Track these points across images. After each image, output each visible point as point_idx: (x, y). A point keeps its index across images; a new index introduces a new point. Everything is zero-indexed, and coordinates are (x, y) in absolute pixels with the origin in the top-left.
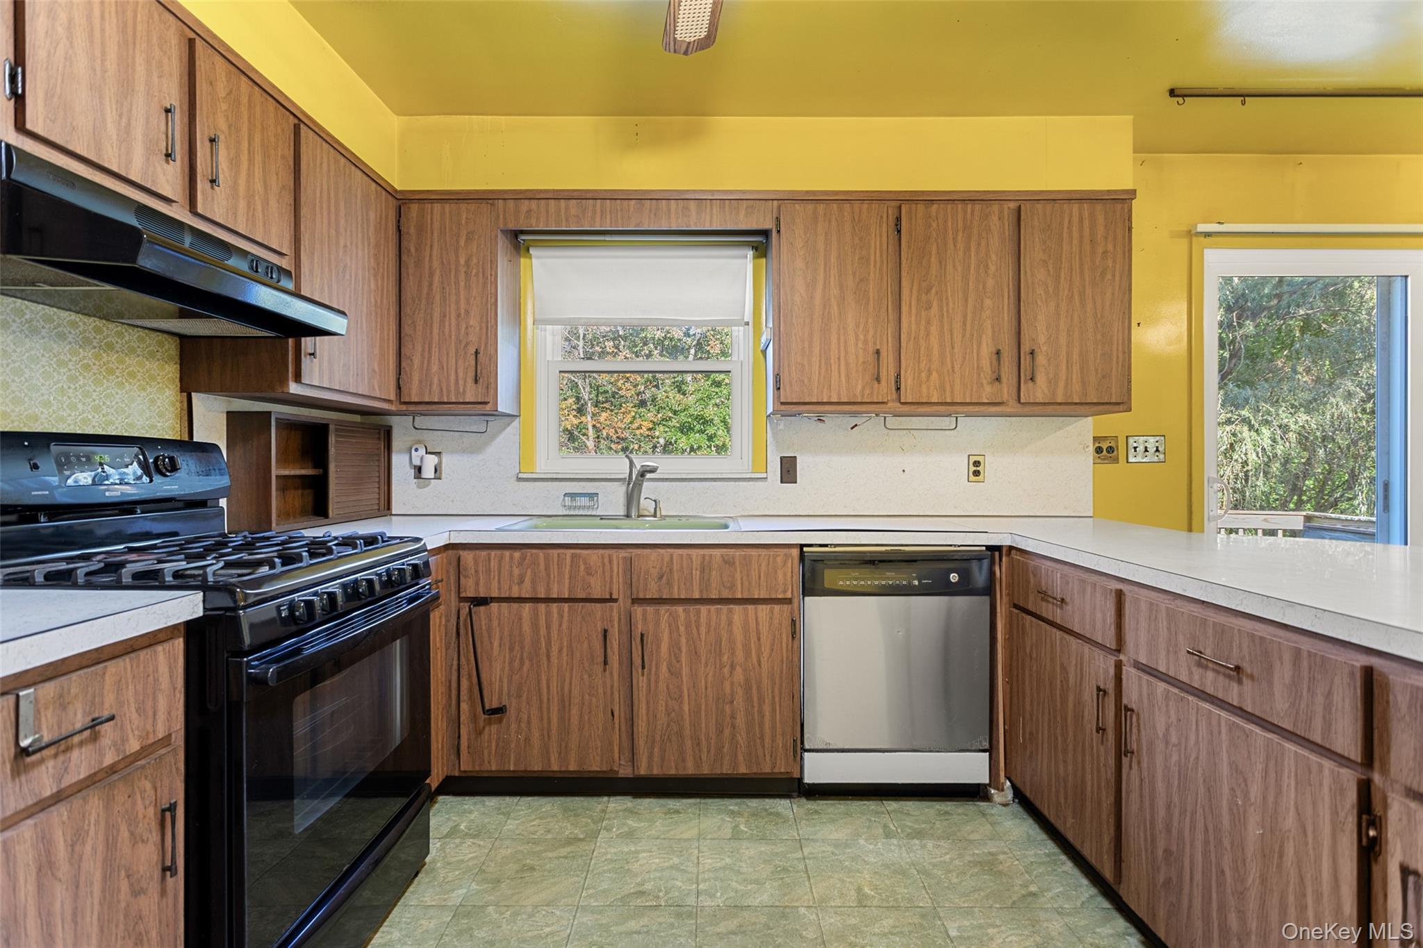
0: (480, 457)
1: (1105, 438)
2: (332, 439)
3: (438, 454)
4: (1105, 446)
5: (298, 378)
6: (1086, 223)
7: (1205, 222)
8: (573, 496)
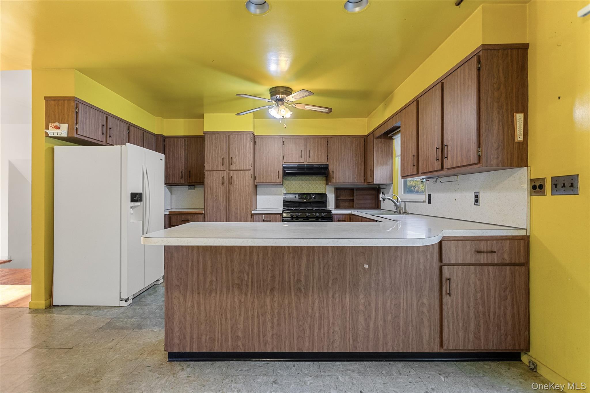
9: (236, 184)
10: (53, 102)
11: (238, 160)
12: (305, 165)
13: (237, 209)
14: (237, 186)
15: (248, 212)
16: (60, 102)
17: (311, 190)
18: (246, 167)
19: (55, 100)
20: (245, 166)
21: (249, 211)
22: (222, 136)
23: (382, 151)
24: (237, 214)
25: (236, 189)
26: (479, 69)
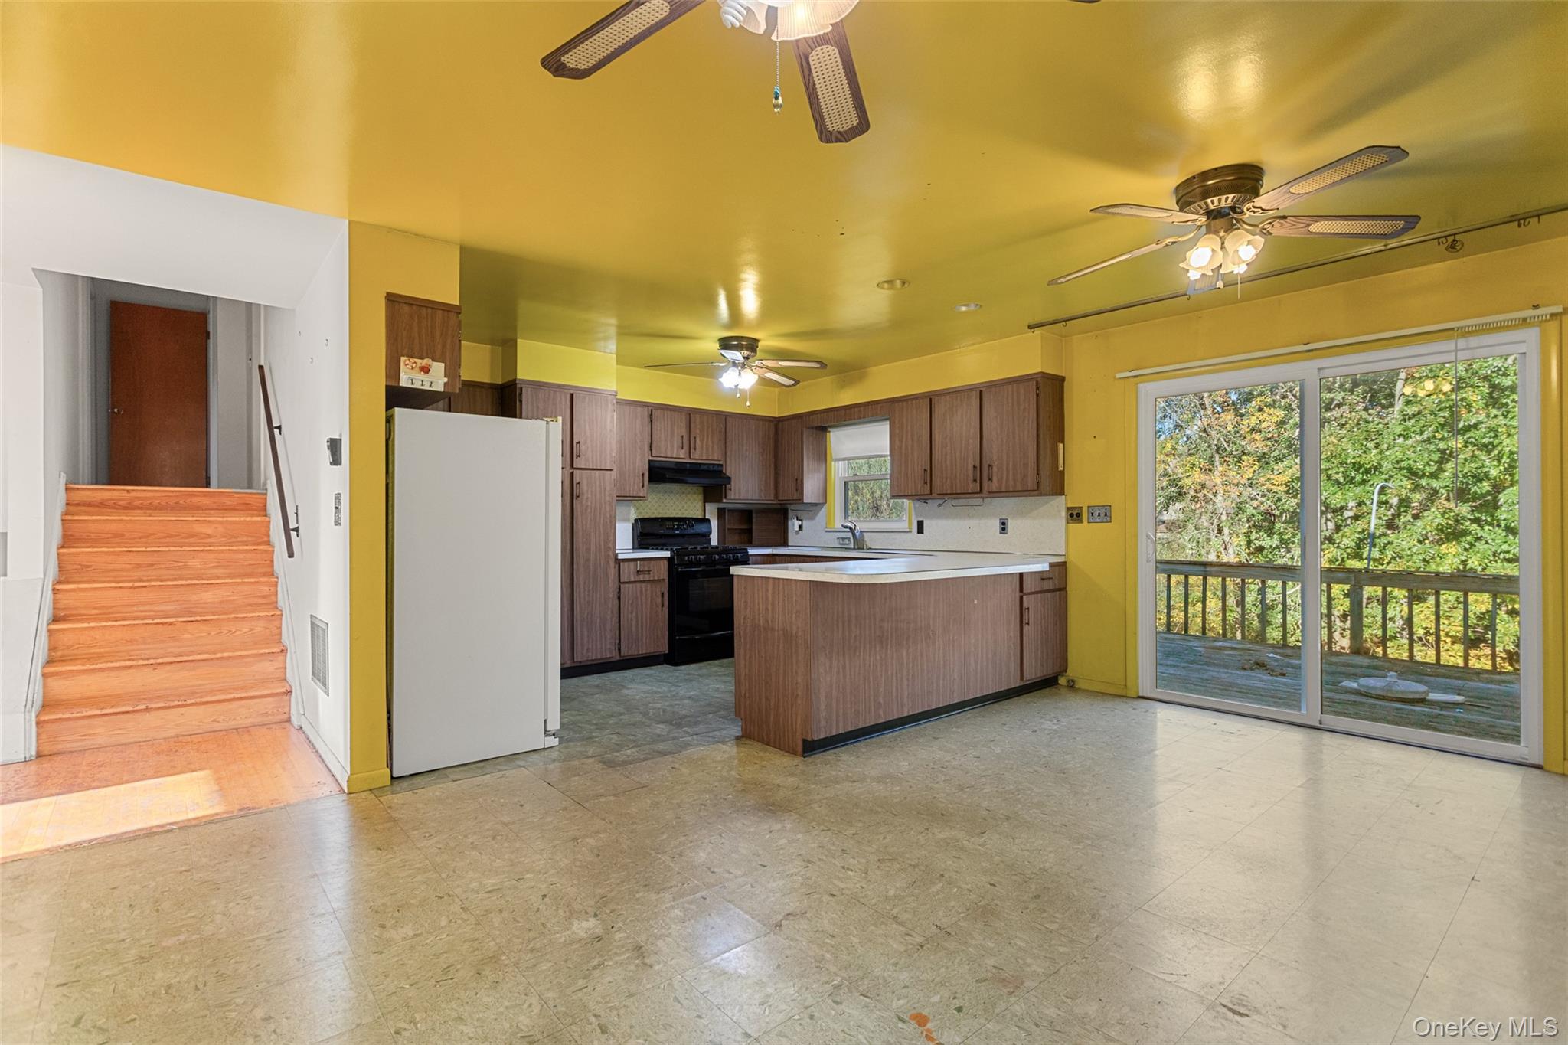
0: (814, 522)
1: (1075, 508)
2: (754, 515)
3: (801, 520)
4: (1075, 513)
5: (725, 497)
6: (1015, 394)
7: (1120, 372)
8: (843, 539)
9: (587, 498)
10: (406, 308)
11: (590, 449)
12: (688, 466)
13: (588, 550)
14: (589, 503)
15: (609, 555)
16: (424, 311)
17: (680, 512)
18: (606, 463)
19: (412, 304)
20: (603, 463)
21: (611, 554)
22: (558, 394)
23: (813, 449)
24: (588, 560)
25: (586, 510)
26: (1037, 395)
